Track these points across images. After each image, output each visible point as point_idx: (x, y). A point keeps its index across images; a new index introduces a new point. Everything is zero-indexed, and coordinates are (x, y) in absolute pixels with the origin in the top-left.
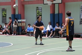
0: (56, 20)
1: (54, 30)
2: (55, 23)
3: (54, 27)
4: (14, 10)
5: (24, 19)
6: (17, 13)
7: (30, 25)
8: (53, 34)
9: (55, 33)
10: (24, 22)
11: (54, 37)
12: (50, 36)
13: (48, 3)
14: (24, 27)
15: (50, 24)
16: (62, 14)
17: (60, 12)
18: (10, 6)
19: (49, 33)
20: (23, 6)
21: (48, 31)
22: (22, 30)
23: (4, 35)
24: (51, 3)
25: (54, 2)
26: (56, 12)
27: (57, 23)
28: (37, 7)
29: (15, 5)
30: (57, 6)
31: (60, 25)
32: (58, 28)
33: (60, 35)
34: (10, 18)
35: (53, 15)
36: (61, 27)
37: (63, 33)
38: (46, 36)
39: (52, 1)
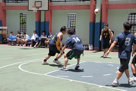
0: (42, 28)
1: (40, 39)
5: (5, 26)
8: (38, 43)
10: (5, 30)
12: (35, 46)
13: (33, 10)
14: (5, 35)
15: (36, 32)
16: (49, 22)
17: (46, 21)
19: (34, 43)
20: (5, 11)
22: (3, 39)
24: (37, 10)
25: (40, 9)
26: (42, 20)
27: (43, 32)
28: (21, 14)
30: (43, 14)
31: (47, 34)
32: (44, 37)
33: (47, 44)
35: (39, 23)
39: (38, 8)
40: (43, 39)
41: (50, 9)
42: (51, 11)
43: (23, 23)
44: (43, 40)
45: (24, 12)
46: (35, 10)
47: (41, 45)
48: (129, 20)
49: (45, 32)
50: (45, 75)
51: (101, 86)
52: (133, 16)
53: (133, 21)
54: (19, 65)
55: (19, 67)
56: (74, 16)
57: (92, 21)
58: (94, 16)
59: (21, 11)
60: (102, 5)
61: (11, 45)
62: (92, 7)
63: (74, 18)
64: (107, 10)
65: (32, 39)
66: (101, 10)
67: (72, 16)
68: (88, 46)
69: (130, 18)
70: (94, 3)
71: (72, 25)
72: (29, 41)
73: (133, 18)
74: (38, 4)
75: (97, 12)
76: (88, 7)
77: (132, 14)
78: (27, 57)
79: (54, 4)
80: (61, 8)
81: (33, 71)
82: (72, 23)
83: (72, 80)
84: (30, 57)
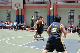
0: (20, 19)
3: (18, 23)
7: (2, 22)
9: (19, 27)
11: (18, 30)
13: (15, 8)
16: (24, 16)
17: (22, 15)
19: (15, 27)
21: (15, 26)
24: (17, 8)
25: (19, 8)
26: (20, 14)
28: (7, 11)
30: (20, 11)
31: (23, 22)
32: (21, 24)
33: (22, 28)
35: (18, 16)
36: (23, 24)
37: (24, 27)
38: (13, 29)
39: (17, 7)
40: (20, 25)
41: (25, 8)
42: (25, 9)
45: (9, 10)
46: (16, 8)
47: (19, 29)
48: (69, 14)
49: (21, 21)
50: (22, 46)
52: (71, 12)
53: (71, 15)
55: (7, 41)
56: (38, 12)
57: (48, 15)
58: (50, 12)
59: (8, 9)
60: (54, 6)
62: (48, 7)
63: (38, 15)
64: (57, 9)
65: (14, 25)
66: (54, 8)
67: (37, 12)
68: (46, 29)
69: (70, 13)
70: (50, 5)
71: (37, 17)
72: (12, 26)
73: (71, 13)
74: (18, 5)
75: (51, 10)
76: (46, 7)
77: (71, 11)
78: (11, 36)
79: (27, 5)
80: (31, 7)
81: (15, 44)
82: (37, 16)
83: (37, 49)
84: (13, 35)
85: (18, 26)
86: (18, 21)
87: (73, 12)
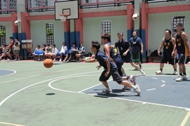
0: (72, 39)
2: (71, 43)
3: (69, 48)
4: (16, 27)
5: (30, 39)
6: (20, 31)
8: (69, 57)
10: (30, 43)
11: (70, 61)
13: (61, 18)
14: (30, 49)
15: (65, 44)
16: (79, 32)
17: (77, 30)
18: (10, 22)
20: (28, 22)
22: (28, 54)
23: (4, 61)
24: (65, 19)
25: (69, 17)
26: (72, 30)
27: (73, 43)
28: (47, 24)
29: (16, 22)
30: (72, 23)
31: (78, 46)
33: (78, 58)
34: (11, 38)
35: (68, 34)
38: (60, 60)
39: (66, 16)
41: (81, 17)
42: (82, 20)
43: (50, 34)
44: (74, 53)
46: (63, 19)
47: (72, 59)
48: (173, 24)
49: (75, 43)
51: (145, 103)
52: (178, 20)
54: (48, 83)
55: (49, 85)
56: (109, 23)
57: (130, 29)
58: (132, 22)
59: (47, 21)
60: (140, 10)
61: (37, 60)
62: (129, 12)
64: (147, 15)
65: (61, 52)
66: (140, 15)
67: (106, 23)
69: (175, 23)
70: (132, 7)
72: (58, 55)
74: (67, 12)
75: (135, 18)
76: (125, 12)
77: (176, 18)
78: (57, 73)
79: (85, 11)
80: (93, 15)
81: (66, 89)
82: (106, 32)
84: (61, 73)
85: (69, 55)
86: (68, 44)
87: (182, 19)
